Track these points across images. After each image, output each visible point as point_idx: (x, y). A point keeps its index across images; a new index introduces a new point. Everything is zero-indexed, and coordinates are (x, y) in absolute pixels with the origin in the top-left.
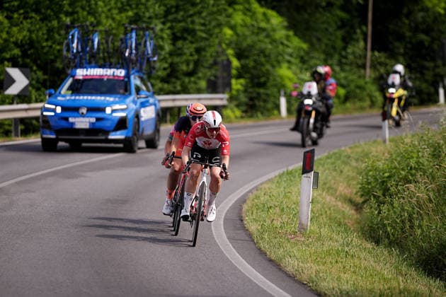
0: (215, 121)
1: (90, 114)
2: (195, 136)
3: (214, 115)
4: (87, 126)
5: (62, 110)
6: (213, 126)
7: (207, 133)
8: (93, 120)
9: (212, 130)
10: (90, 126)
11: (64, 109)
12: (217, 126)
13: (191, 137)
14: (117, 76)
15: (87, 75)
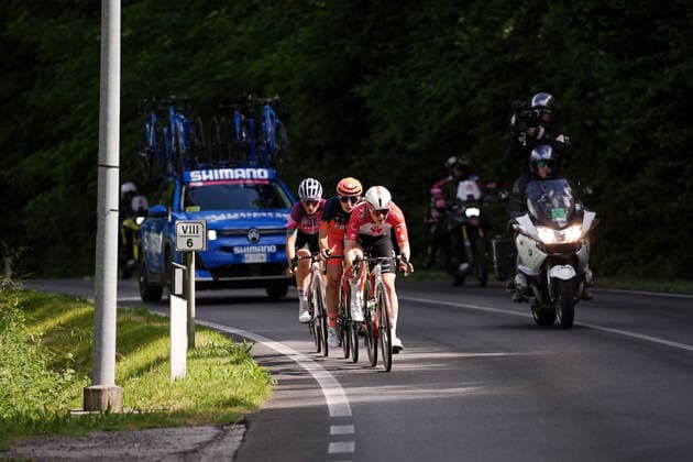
0: (380, 201)
1: (264, 240)
2: (359, 224)
3: (379, 192)
4: (262, 259)
5: (218, 235)
6: (378, 208)
7: (373, 216)
8: (272, 249)
9: (378, 213)
10: (268, 258)
11: (220, 234)
12: (384, 206)
13: (354, 227)
14: (258, 179)
15: (208, 180)
